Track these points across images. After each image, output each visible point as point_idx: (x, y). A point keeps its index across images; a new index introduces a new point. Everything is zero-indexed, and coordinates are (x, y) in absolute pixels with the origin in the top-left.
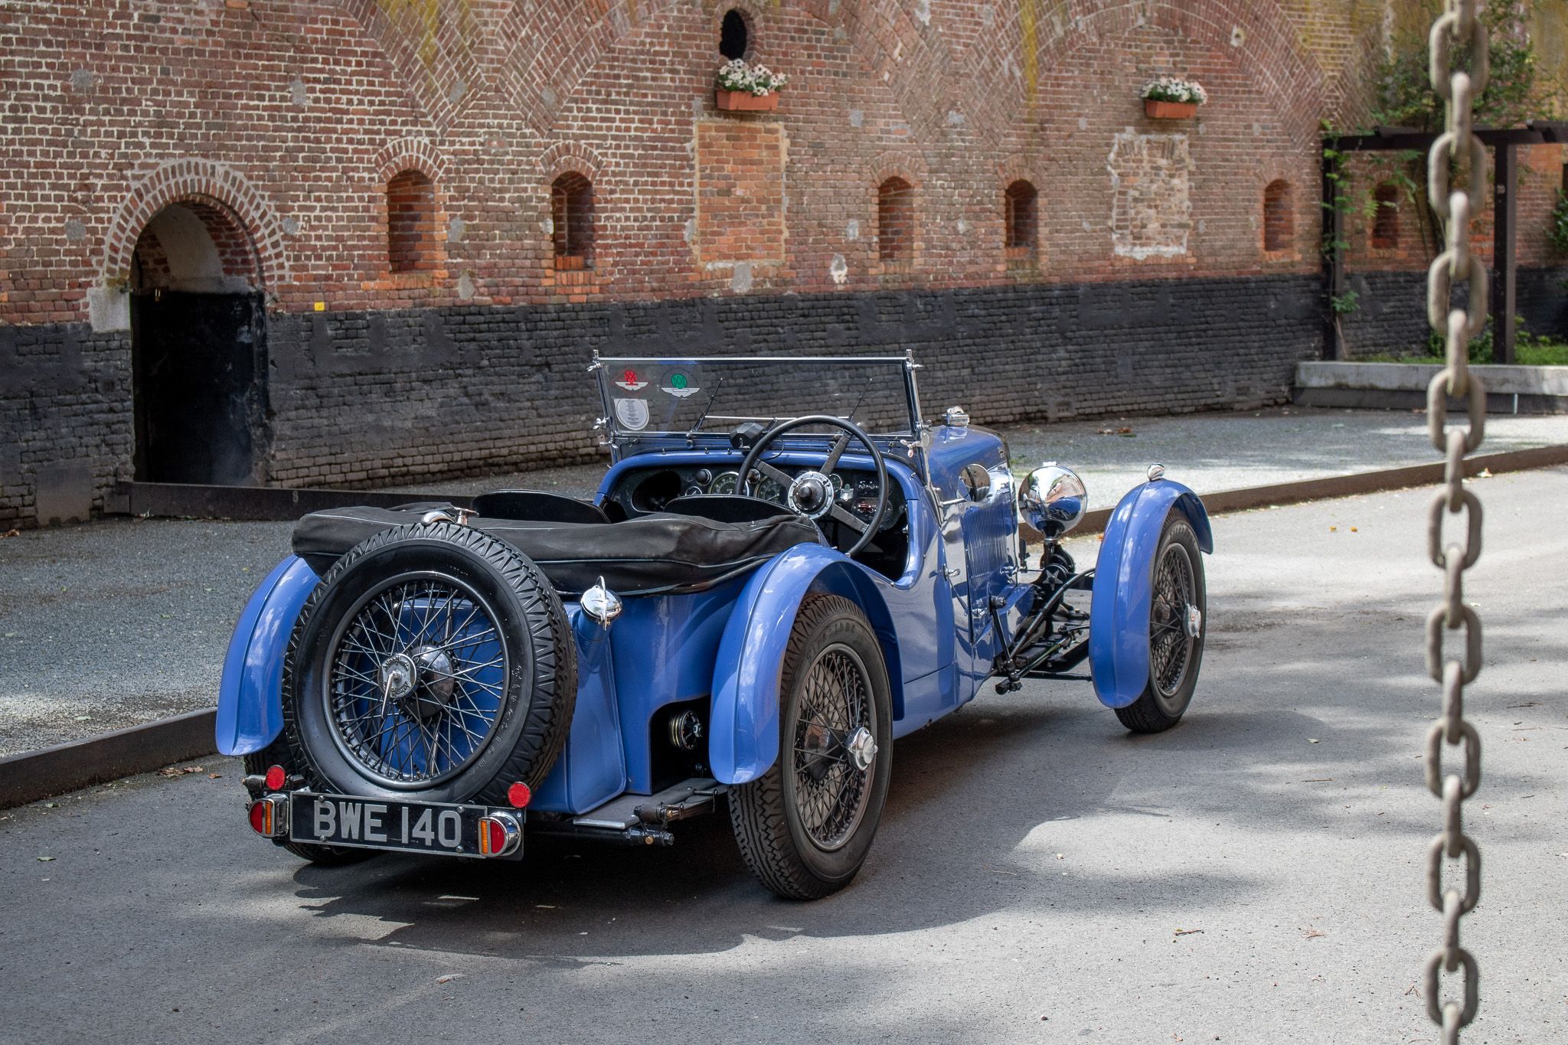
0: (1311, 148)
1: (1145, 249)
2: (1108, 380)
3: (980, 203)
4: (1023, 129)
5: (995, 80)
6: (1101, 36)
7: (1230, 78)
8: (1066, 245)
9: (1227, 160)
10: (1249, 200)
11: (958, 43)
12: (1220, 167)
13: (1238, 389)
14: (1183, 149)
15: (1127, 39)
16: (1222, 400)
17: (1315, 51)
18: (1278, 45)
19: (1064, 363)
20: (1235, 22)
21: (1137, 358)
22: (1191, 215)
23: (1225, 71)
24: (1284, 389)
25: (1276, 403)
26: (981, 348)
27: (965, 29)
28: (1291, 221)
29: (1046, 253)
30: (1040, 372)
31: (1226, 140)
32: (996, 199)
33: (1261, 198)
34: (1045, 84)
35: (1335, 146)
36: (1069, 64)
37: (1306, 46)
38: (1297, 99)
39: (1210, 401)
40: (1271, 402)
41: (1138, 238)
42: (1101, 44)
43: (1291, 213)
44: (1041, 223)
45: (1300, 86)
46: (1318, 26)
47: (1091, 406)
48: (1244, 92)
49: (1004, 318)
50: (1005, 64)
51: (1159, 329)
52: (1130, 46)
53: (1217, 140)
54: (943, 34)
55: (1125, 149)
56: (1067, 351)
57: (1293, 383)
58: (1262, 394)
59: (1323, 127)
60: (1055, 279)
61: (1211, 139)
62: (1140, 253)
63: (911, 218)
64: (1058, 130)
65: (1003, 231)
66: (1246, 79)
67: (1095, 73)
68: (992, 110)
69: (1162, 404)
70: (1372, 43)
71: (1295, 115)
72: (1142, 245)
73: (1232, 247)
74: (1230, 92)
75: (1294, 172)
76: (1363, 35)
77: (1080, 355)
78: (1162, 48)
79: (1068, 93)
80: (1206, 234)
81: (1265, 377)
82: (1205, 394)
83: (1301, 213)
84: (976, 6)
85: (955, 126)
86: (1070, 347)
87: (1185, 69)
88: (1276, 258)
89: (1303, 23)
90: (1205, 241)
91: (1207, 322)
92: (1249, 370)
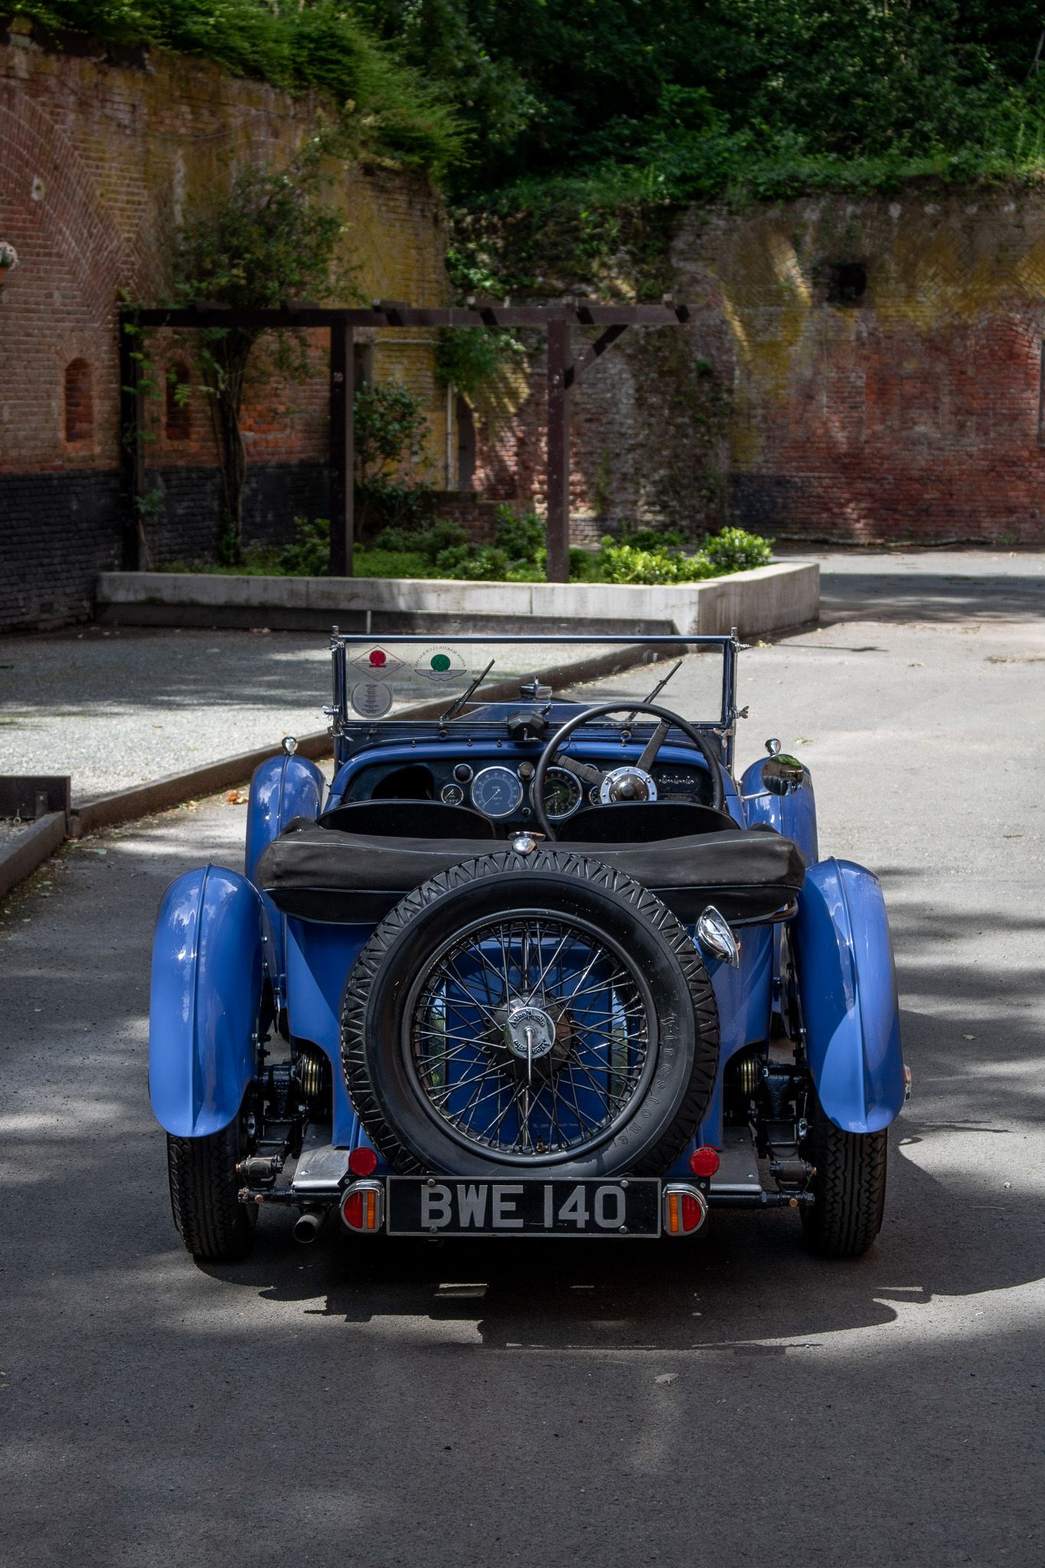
0: (109, 322)
7: (31, 237)
9: (29, 335)
10: (51, 383)
12: (22, 342)
13: (42, 605)
16: (27, 618)
17: (111, 208)
18: (77, 199)
20: (35, 171)
23: (26, 229)
24: (86, 604)
25: (79, 622)
28: (89, 407)
31: (28, 311)
33: (63, 380)
35: (136, 321)
37: (104, 203)
38: (95, 265)
39: (15, 620)
40: (73, 620)
43: (90, 398)
45: (99, 249)
46: (114, 180)
48: (45, 255)
53: (20, 311)
57: (95, 597)
58: (64, 611)
59: (120, 298)
61: (13, 310)
66: (46, 239)
70: (164, 201)
71: (94, 283)
73: (35, 439)
74: (31, 255)
75: (93, 349)
76: (155, 191)
80: (10, 422)
81: (68, 590)
82: (11, 612)
83: (100, 398)
88: (76, 451)
89: (100, 175)
90: (7, 430)
91: (12, 527)
92: (53, 583)
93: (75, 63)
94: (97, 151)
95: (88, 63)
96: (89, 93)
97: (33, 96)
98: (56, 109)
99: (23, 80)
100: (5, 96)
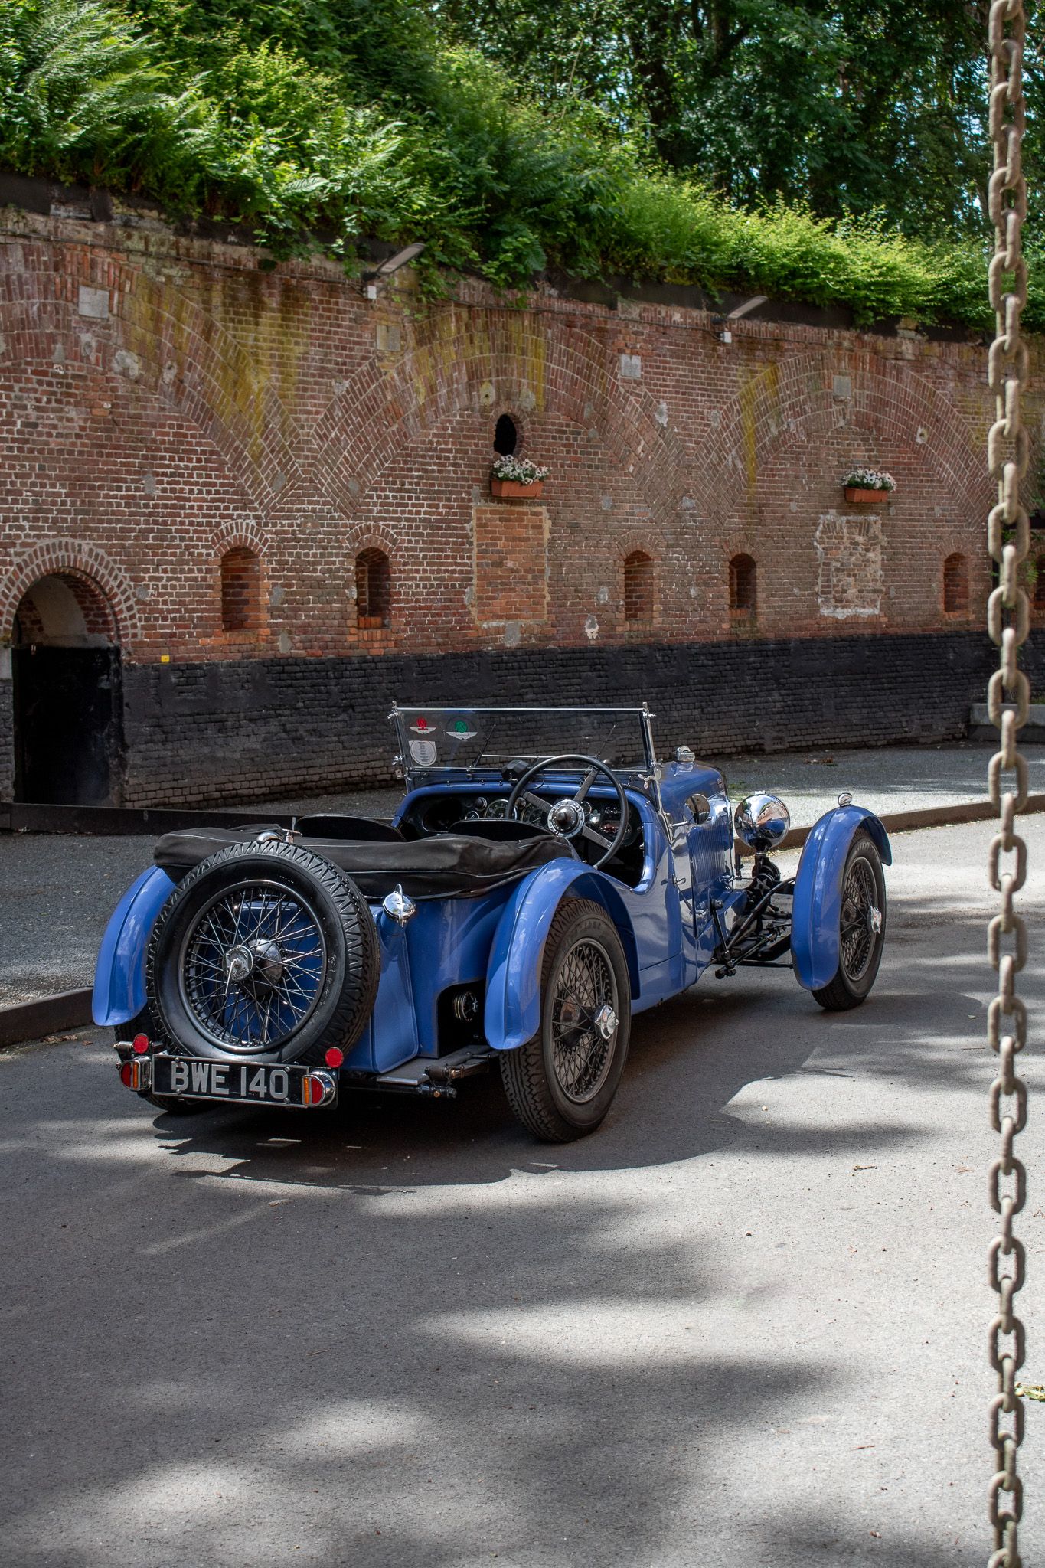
0: (983, 527)
1: (845, 610)
2: (816, 719)
3: (709, 572)
4: (744, 512)
5: (721, 471)
6: (808, 435)
7: (915, 469)
8: (780, 607)
9: (914, 537)
10: (932, 570)
11: (691, 441)
12: (907, 542)
13: (922, 726)
14: (876, 528)
15: (832, 438)
16: (909, 735)
17: (986, 447)
18: (954, 442)
19: (778, 705)
20: (920, 423)
21: (838, 700)
22: (883, 582)
23: (911, 464)
24: (959, 725)
25: (954, 738)
26: (709, 692)
27: (696, 430)
28: (966, 587)
29: (763, 613)
30: (758, 712)
31: (911, 520)
32: (722, 569)
33: (942, 568)
34: (763, 475)
36: (783, 458)
37: (978, 443)
38: (971, 488)
39: (899, 736)
40: (950, 737)
41: (840, 602)
42: (809, 442)
43: (967, 580)
44: (759, 589)
45: (974, 476)
47: (801, 741)
48: (927, 481)
49: (728, 667)
50: (729, 458)
51: (857, 676)
52: (833, 444)
53: (905, 520)
54: (678, 434)
55: (828, 528)
56: (781, 695)
57: (969, 721)
58: (943, 730)
60: (771, 635)
61: (900, 520)
62: (841, 614)
63: (651, 585)
64: (773, 512)
65: (727, 595)
66: (929, 470)
67: (803, 465)
68: (719, 496)
69: (860, 739)
71: (970, 500)
72: (843, 607)
73: (918, 609)
74: (915, 481)
75: (969, 546)
77: (791, 698)
78: (859, 445)
79: (781, 482)
80: (897, 598)
81: (944, 716)
82: (895, 730)
83: (975, 580)
84: (705, 411)
85: (688, 509)
86: (783, 692)
87: (878, 462)
88: (953, 617)
89: (976, 424)
90: (894, 603)
91: (897, 671)
92: (932, 711)
93: (955, 347)
94: (973, 407)
95: (966, 347)
96: (966, 368)
97: (917, 372)
98: (938, 380)
99: (909, 361)
100: (894, 372)
